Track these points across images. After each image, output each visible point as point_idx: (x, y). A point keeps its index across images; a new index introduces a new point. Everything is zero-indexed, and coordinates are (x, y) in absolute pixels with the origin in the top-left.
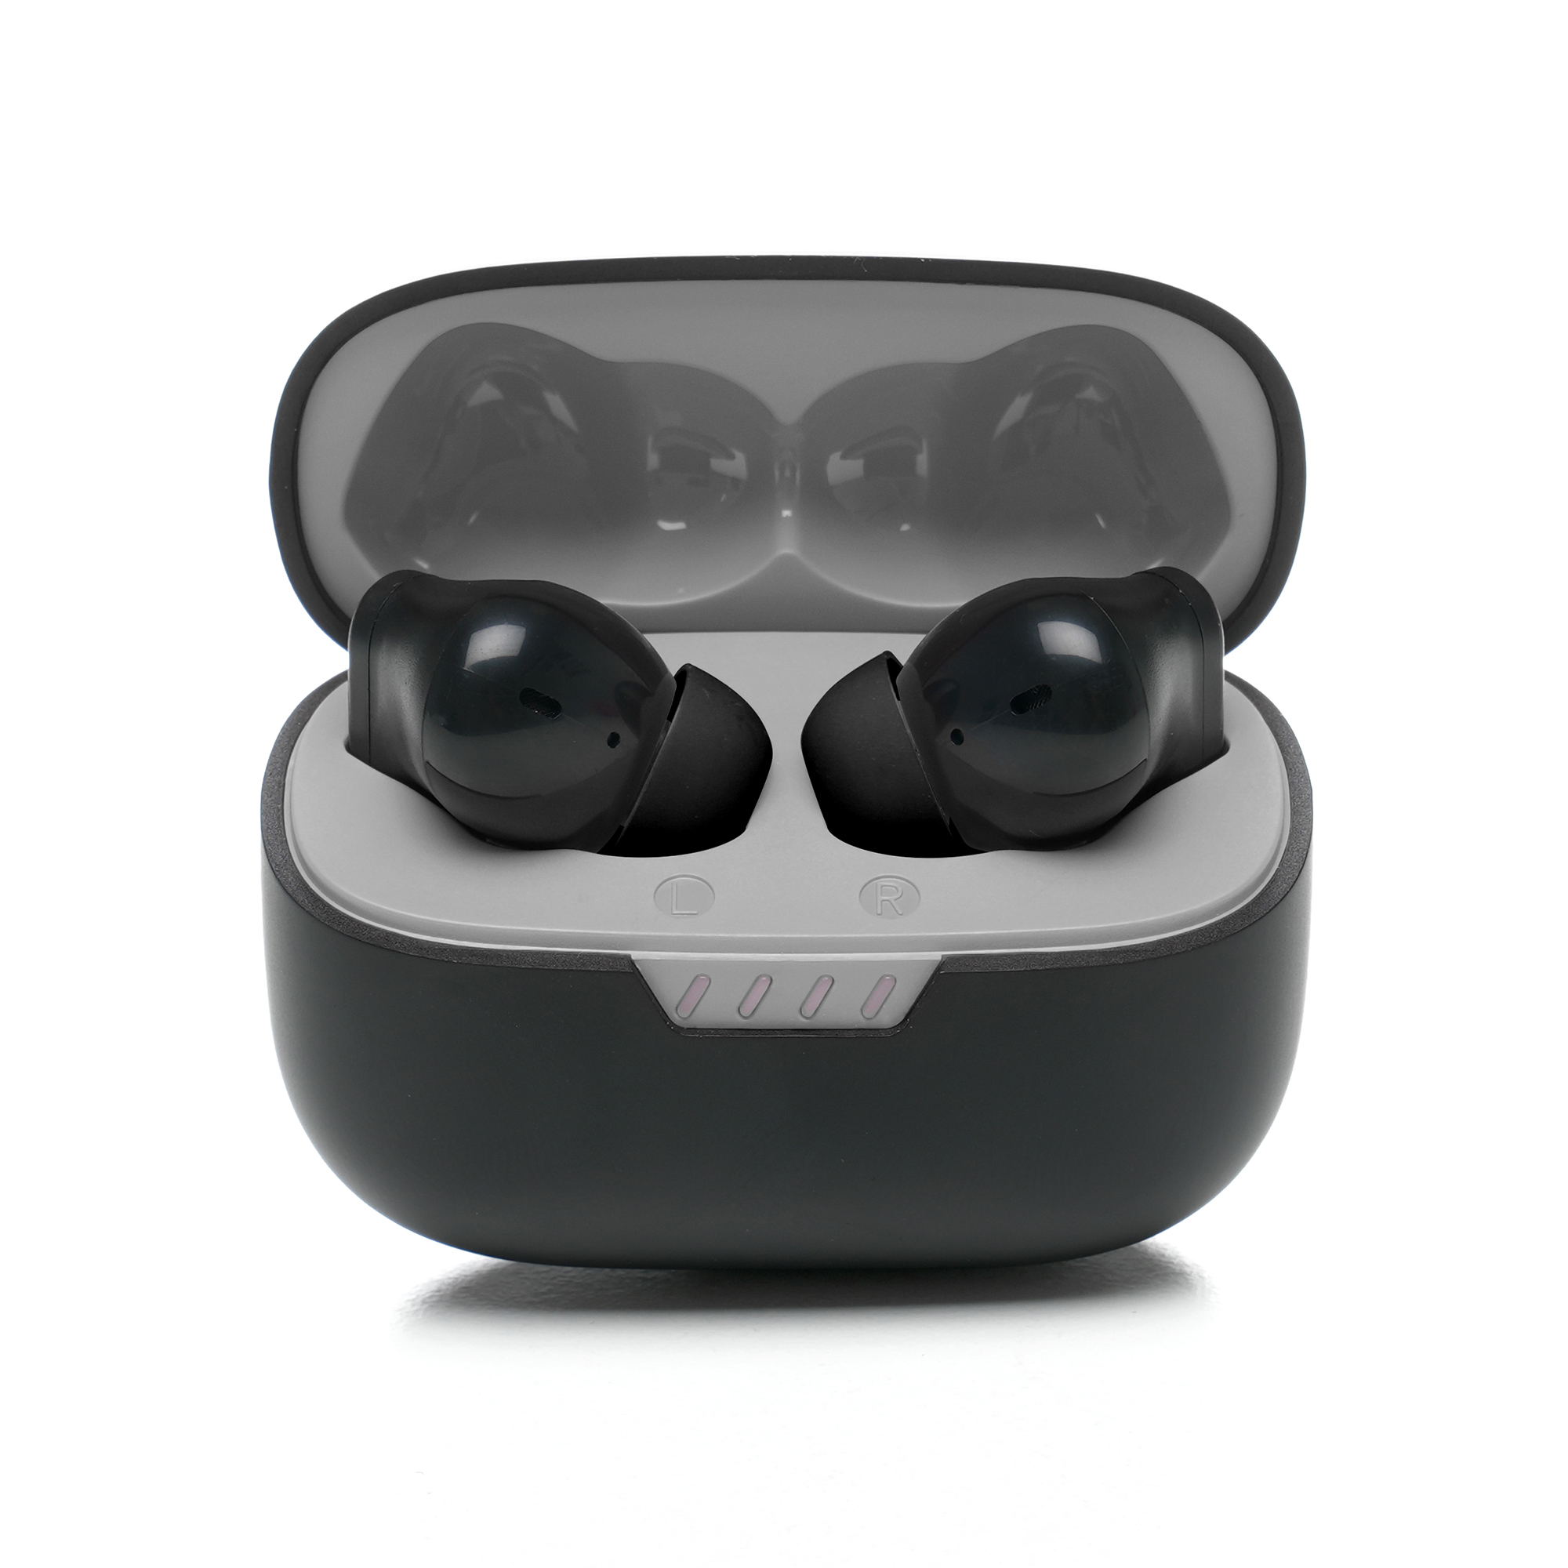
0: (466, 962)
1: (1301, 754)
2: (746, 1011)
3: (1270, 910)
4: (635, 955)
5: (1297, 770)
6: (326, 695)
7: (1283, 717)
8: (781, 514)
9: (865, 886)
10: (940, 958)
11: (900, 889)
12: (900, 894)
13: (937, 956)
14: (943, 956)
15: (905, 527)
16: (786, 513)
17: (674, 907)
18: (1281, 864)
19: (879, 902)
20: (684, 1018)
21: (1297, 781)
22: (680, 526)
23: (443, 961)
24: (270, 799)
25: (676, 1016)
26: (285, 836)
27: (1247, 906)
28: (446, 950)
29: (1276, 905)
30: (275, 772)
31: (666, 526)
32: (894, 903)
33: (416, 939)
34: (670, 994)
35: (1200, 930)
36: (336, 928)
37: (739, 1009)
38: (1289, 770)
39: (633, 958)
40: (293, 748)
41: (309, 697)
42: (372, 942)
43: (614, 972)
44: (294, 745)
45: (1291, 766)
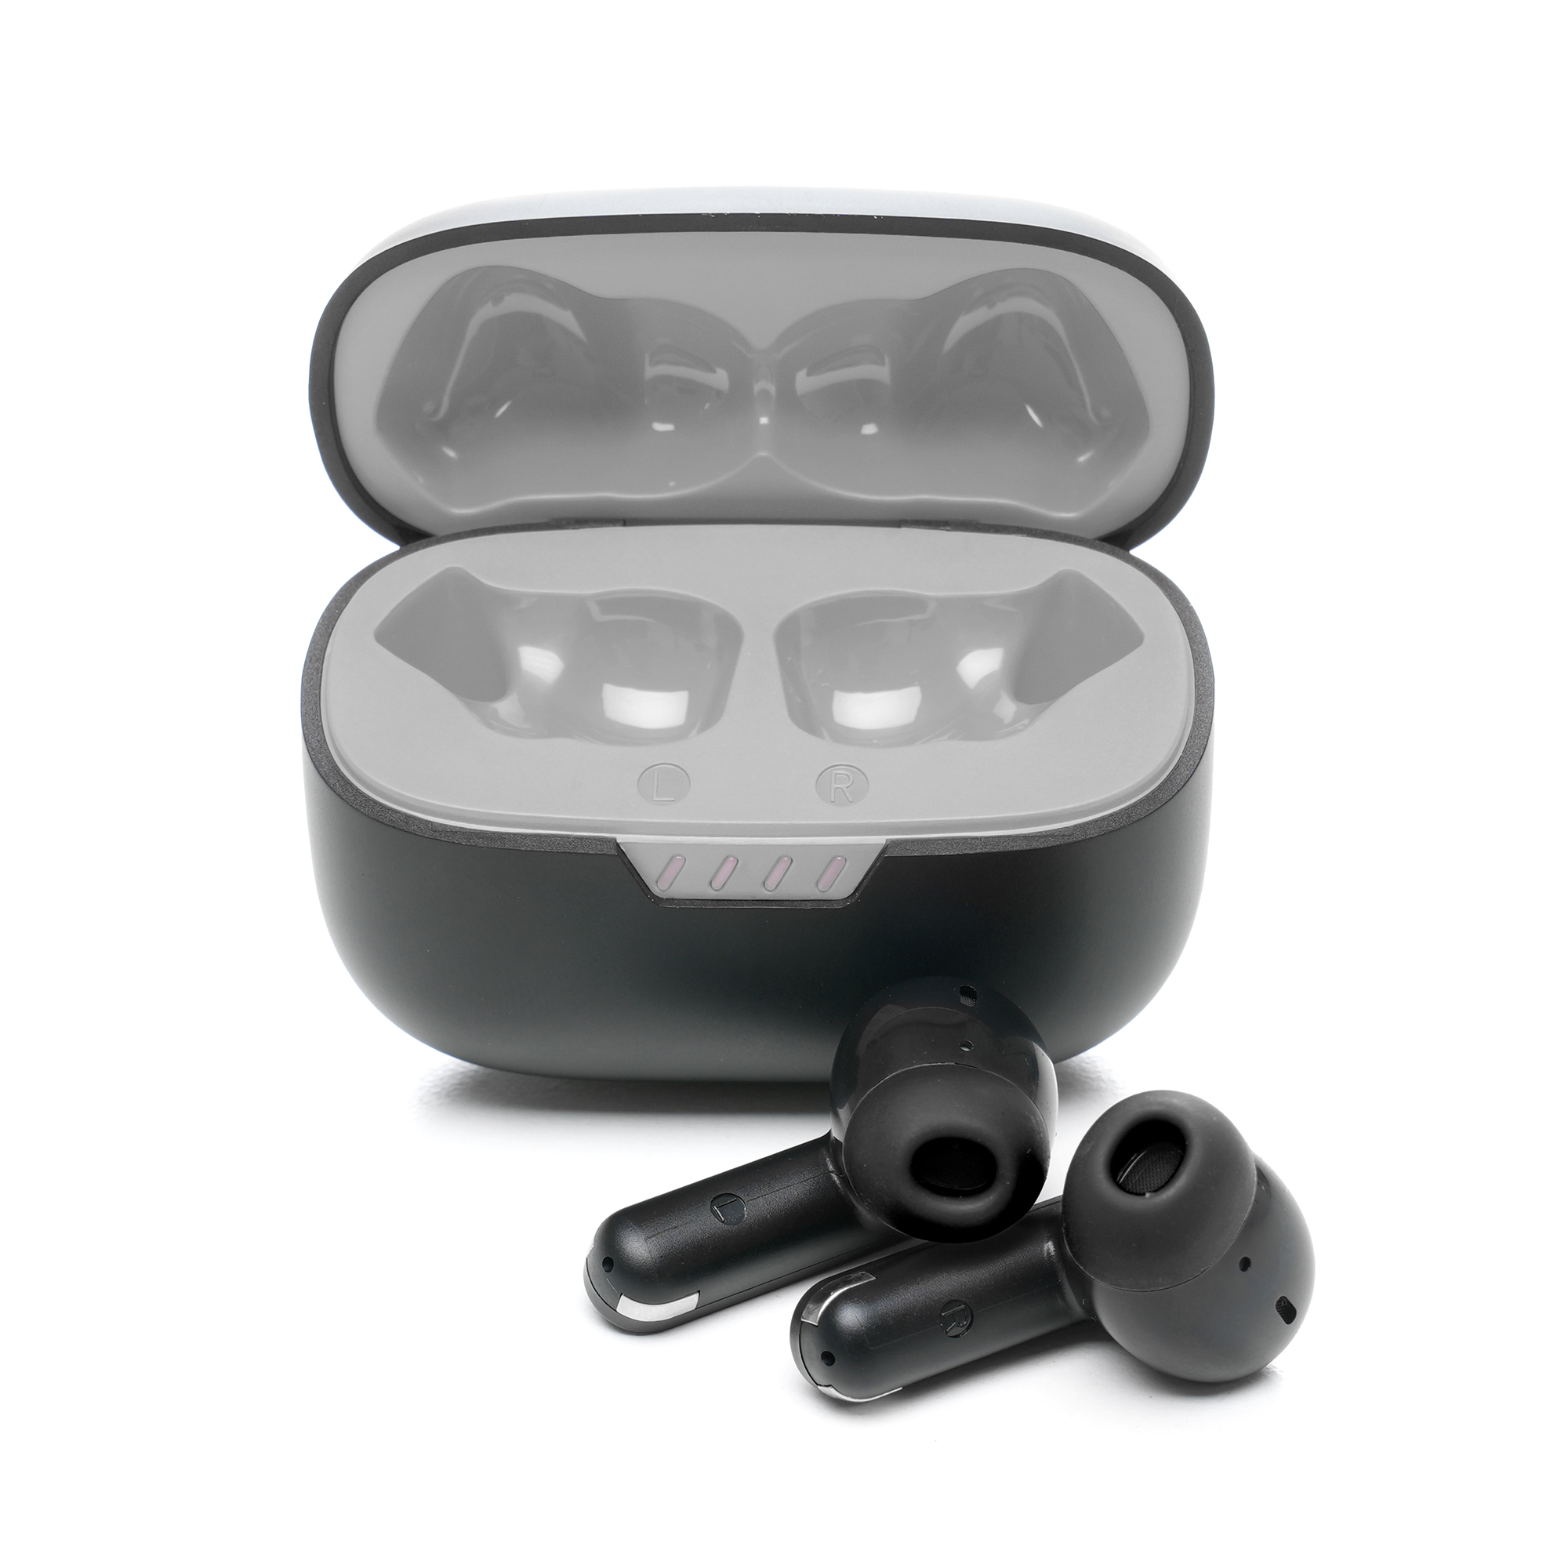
0: (474, 844)
1: (1206, 644)
2: (717, 884)
3: (1173, 796)
4: (621, 838)
5: (1202, 659)
6: (362, 584)
7: (1192, 607)
8: (758, 420)
9: (823, 772)
10: (884, 842)
11: (851, 777)
12: (851, 781)
13: (881, 840)
14: (887, 840)
15: (870, 429)
16: (764, 420)
17: (655, 795)
18: (1184, 752)
19: (833, 791)
20: (664, 891)
21: (1201, 670)
22: (669, 427)
23: (454, 843)
24: (309, 685)
25: (657, 889)
26: (321, 721)
27: (1153, 792)
28: (456, 832)
29: (1178, 791)
30: (314, 658)
31: (659, 427)
32: (845, 790)
33: (431, 822)
34: (650, 870)
35: (1111, 815)
36: (362, 810)
37: (711, 883)
38: (1195, 659)
39: (618, 841)
40: (330, 634)
41: (345, 585)
42: (393, 825)
43: (601, 854)
44: (331, 632)
45: (1196, 656)
